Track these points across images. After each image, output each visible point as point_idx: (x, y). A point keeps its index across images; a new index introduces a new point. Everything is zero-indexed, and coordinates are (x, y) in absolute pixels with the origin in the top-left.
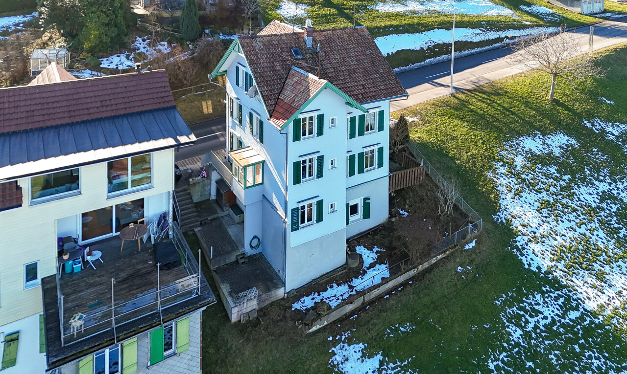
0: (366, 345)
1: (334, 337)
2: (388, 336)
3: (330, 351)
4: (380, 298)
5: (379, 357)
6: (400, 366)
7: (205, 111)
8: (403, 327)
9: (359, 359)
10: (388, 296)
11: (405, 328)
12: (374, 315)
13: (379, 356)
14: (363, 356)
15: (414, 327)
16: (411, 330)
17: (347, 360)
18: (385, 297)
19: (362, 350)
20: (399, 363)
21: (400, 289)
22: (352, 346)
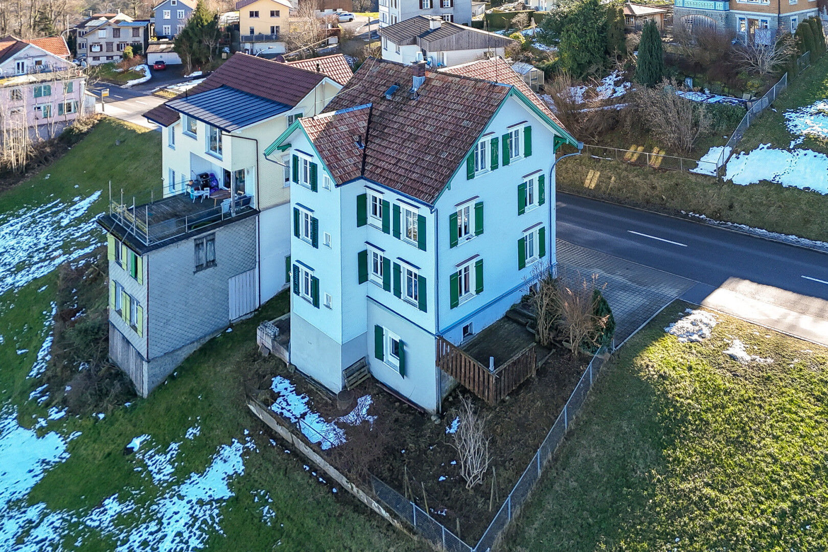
0: (243, 473)
1: (249, 435)
2: (255, 495)
3: (233, 440)
4: (304, 460)
5: (227, 494)
6: (214, 522)
7: (587, 182)
8: (269, 509)
9: (226, 473)
10: (308, 469)
11: (268, 512)
12: (278, 463)
13: (230, 494)
14: (230, 477)
15: (269, 524)
16: (265, 520)
17: (225, 461)
18: (305, 466)
19: (236, 472)
20: (217, 520)
21: (321, 479)
22: (240, 459)
